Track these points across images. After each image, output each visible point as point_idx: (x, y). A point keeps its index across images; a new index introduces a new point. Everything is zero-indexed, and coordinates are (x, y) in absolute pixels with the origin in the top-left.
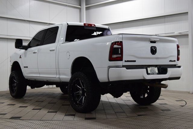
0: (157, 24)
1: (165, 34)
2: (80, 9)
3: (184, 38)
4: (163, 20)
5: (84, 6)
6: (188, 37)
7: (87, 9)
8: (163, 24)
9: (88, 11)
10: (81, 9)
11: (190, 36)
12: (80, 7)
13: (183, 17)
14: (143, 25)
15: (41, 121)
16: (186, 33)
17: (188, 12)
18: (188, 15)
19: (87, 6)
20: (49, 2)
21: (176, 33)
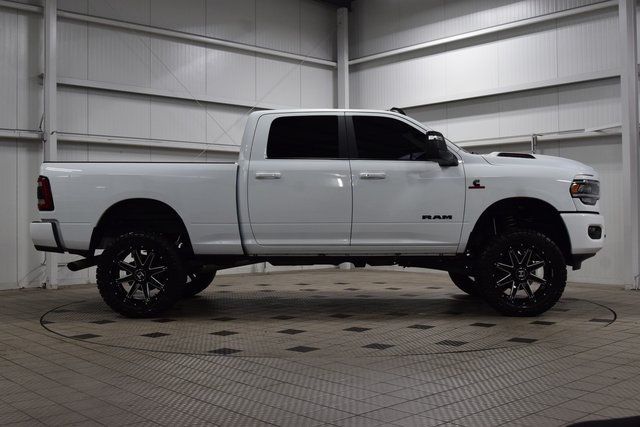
1: (559, 133)
2: (335, 70)
3: (609, 144)
5: (345, 63)
6: (621, 143)
7: (353, 69)
8: (553, 107)
9: (354, 75)
10: (337, 69)
11: (626, 139)
12: (334, 64)
13: (608, 88)
14: (498, 110)
16: (614, 132)
17: (619, 77)
18: (619, 82)
19: (352, 62)
20: (256, 54)
21: (589, 131)
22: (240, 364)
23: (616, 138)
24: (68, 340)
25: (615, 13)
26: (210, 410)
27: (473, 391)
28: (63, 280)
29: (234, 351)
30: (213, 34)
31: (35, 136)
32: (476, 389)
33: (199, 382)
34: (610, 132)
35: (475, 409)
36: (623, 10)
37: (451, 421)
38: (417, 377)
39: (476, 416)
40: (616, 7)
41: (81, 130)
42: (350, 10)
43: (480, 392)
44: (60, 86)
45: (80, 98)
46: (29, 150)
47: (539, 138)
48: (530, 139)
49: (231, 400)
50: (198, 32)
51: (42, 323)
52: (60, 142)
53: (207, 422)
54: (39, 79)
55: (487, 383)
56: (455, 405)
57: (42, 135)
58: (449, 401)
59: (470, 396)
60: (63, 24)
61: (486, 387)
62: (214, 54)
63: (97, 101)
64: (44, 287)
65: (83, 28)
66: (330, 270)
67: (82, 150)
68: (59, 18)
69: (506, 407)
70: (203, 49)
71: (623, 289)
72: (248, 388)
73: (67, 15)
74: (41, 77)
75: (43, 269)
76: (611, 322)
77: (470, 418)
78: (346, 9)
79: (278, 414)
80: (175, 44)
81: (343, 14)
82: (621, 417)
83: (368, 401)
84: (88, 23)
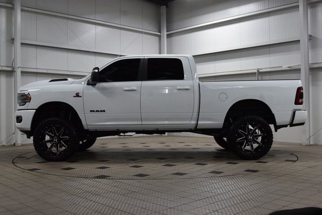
0: (258, 55)
1: (270, 68)
2: (160, 37)
3: (294, 73)
4: (267, 50)
5: (165, 33)
6: (300, 73)
7: (169, 36)
8: (267, 55)
9: (169, 39)
11: (303, 71)
12: (159, 34)
13: (295, 46)
15: (110, 180)
16: (297, 67)
17: (299, 40)
18: (299, 43)
19: (168, 33)
20: (120, 28)
21: (285, 67)
22: (112, 183)
23: (298, 71)
24: (26, 171)
25: (297, 9)
26: (97, 206)
27: (228, 195)
28: (24, 141)
29: (107, 177)
30: (99, 18)
31: (10, 69)
32: (229, 194)
33: (92, 192)
34: (294, 68)
35: (228, 204)
36: (301, 8)
37: (217, 211)
38: (200, 188)
39: (229, 208)
40: (298, 6)
41: (32, 66)
42: (167, 7)
43: (231, 196)
44: (22, 44)
45: (32, 50)
46: (7, 76)
47: (261, 71)
48: (256, 71)
49: (108, 200)
50: (91, 17)
51: (13, 163)
52: (22, 72)
53: (96, 212)
54: (12, 41)
55: (234, 191)
56: (219, 202)
57: (13, 69)
58: (216, 200)
59: (226, 198)
60: (23, 13)
61: (234, 193)
62: (100, 28)
63: (41, 51)
64: (14, 144)
65: (34, 15)
66: (158, 136)
67: (33, 76)
68: (22, 10)
69: (244, 203)
70: (94, 26)
71: (302, 145)
72: (116, 195)
73: (26, 8)
74: (13, 40)
75: (14, 135)
76: (295, 161)
77: (226, 209)
78: (165, 7)
79: (131, 208)
80: (80, 23)
81: (163, 9)
82: (300, 208)
83: (176, 201)
84: (37, 13)
